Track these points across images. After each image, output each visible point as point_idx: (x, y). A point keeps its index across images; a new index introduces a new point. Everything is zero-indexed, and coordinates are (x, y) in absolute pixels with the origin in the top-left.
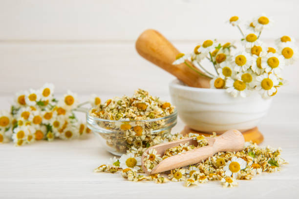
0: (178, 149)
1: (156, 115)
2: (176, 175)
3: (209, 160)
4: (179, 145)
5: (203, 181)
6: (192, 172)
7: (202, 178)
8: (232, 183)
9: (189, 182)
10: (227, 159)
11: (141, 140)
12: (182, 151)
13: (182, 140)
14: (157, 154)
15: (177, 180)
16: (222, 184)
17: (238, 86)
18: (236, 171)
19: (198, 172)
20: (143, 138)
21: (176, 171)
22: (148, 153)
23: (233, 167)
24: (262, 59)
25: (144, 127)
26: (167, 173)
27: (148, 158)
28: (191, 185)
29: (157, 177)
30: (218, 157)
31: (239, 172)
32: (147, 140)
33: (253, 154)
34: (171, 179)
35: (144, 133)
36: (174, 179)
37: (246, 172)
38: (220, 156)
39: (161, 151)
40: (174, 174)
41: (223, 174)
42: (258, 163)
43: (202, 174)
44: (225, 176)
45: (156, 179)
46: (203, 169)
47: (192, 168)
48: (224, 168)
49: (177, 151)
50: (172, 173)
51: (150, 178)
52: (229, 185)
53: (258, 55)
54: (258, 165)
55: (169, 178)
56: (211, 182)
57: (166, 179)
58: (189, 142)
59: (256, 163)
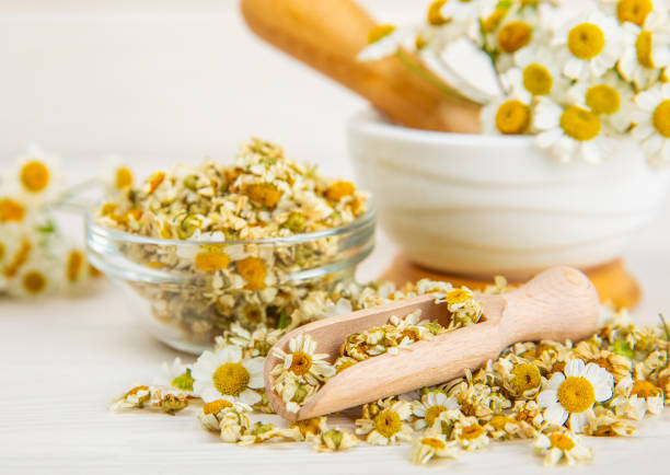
0: (388, 336)
1: (311, 223)
2: (380, 421)
3: (489, 368)
4: (389, 322)
5: (474, 443)
6: (436, 411)
7: (470, 432)
8: (574, 451)
9: (427, 447)
10: (549, 368)
11: (263, 303)
12: (399, 341)
13: (397, 305)
14: (317, 352)
15: (383, 440)
16: (541, 455)
17: (576, 126)
18: (580, 407)
19: (454, 413)
20: (270, 295)
21: (381, 408)
22: (287, 350)
23: (571, 394)
24: (654, 38)
25: (271, 262)
26: (352, 414)
27: (288, 365)
28: (435, 457)
29: (317, 431)
30: (519, 360)
31: (590, 411)
32: (281, 301)
33: (627, 347)
34: (364, 437)
35: (270, 280)
36: (375, 434)
37: (613, 410)
38: (521, 356)
39: (329, 341)
40: (373, 417)
41: (538, 419)
42: (648, 379)
43: (470, 421)
44: (545, 426)
45: (317, 439)
46: (470, 401)
47: (435, 399)
48: (539, 397)
49: (385, 343)
50: (367, 415)
51: (295, 432)
52: (563, 458)
53: (640, 24)
54: (649, 386)
55: (359, 431)
56: (499, 447)
57: (348, 439)
58: (419, 312)
59: (640, 377)
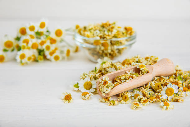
0: (126, 77)
2: (124, 98)
3: (149, 84)
4: (126, 73)
5: (146, 104)
6: (137, 95)
7: (145, 101)
8: (169, 106)
9: (135, 105)
10: (163, 84)
12: (129, 78)
13: (128, 69)
14: (109, 80)
15: (125, 102)
16: (162, 107)
18: (171, 95)
19: (141, 96)
20: (109, 51)
21: (124, 94)
22: (102, 80)
23: (169, 92)
26: (118, 95)
28: (137, 108)
29: (109, 100)
30: (156, 82)
31: (173, 96)
33: (181, 78)
36: (122, 101)
37: (178, 95)
39: (112, 78)
40: (122, 96)
41: (161, 98)
42: (186, 86)
43: (144, 99)
44: (162, 99)
45: (109, 102)
46: (145, 93)
47: (136, 92)
48: (161, 92)
49: (126, 79)
50: (120, 96)
51: (104, 100)
52: (167, 108)
54: (187, 89)
55: (119, 100)
56: (152, 105)
57: (116, 103)
58: (133, 70)
59: (184, 86)
